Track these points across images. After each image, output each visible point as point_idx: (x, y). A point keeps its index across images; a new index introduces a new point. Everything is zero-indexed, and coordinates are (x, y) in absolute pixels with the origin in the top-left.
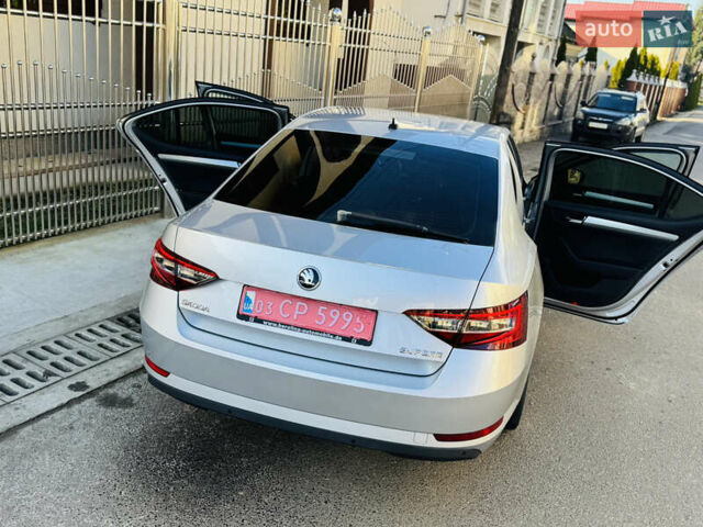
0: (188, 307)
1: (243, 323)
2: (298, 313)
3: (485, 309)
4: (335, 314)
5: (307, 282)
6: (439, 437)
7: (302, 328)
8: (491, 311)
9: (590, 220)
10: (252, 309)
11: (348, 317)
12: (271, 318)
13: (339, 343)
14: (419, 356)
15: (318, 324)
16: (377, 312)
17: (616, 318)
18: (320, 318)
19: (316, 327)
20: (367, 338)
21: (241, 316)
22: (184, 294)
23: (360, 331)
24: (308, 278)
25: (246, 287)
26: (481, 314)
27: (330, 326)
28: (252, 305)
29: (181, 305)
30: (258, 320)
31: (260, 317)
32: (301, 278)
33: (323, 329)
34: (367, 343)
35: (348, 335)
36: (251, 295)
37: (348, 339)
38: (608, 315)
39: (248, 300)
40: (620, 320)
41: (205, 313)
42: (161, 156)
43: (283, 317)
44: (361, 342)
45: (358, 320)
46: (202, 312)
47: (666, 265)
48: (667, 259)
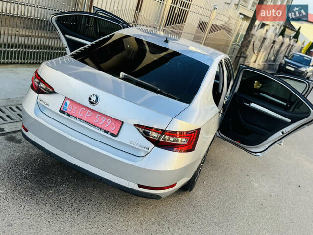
0: (41, 102)
1: (62, 114)
2: (87, 115)
3: (176, 132)
4: (103, 119)
5: (92, 101)
6: (140, 186)
7: (87, 123)
8: (178, 133)
9: (253, 105)
10: (67, 109)
11: (109, 122)
12: (75, 115)
13: (102, 132)
14: (138, 147)
15: (95, 122)
16: (123, 123)
17: (256, 153)
18: (96, 120)
19: (94, 123)
20: (116, 133)
21: (61, 111)
22: (41, 96)
23: (113, 129)
24: (94, 99)
25: (66, 98)
26: (173, 133)
27: (100, 124)
28: (67, 107)
29: (38, 101)
30: (68, 115)
31: (70, 113)
32: (90, 99)
33: (96, 124)
34: (116, 136)
35: (107, 130)
36: (68, 102)
37: (106, 132)
38: (252, 150)
39: (66, 104)
40: (258, 154)
41: (47, 106)
42: (66, 36)
43: (80, 115)
44: (112, 134)
45: (113, 124)
46: (46, 106)
47: (283, 133)
48: (284, 130)
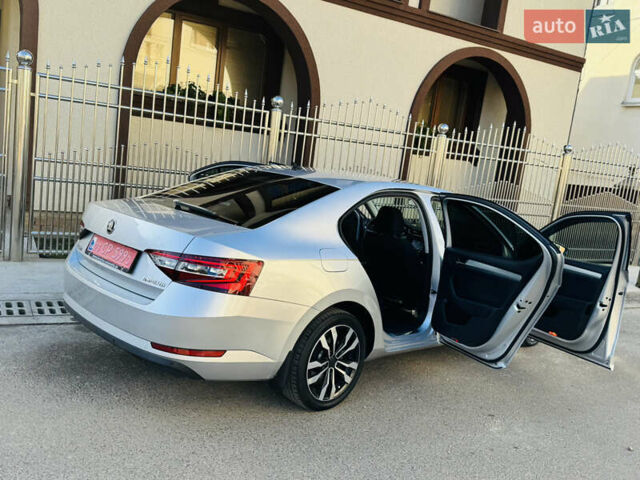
1: (86, 255)
2: (108, 251)
4: (122, 251)
5: (110, 229)
6: (155, 345)
7: (105, 260)
9: (471, 263)
10: (93, 247)
12: (97, 253)
13: (116, 270)
14: (152, 284)
15: (113, 258)
17: (495, 362)
18: (115, 254)
20: (128, 267)
21: (87, 252)
23: (127, 263)
25: (95, 235)
27: (116, 260)
30: (91, 255)
31: (93, 252)
33: (113, 261)
34: (128, 271)
35: (121, 265)
36: (95, 240)
37: (119, 268)
39: (93, 242)
43: (101, 253)
44: (125, 270)
45: (129, 256)
47: (518, 306)
48: (518, 300)
